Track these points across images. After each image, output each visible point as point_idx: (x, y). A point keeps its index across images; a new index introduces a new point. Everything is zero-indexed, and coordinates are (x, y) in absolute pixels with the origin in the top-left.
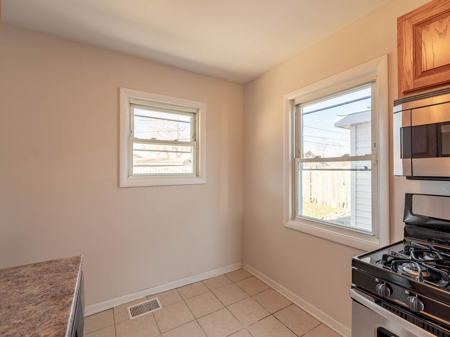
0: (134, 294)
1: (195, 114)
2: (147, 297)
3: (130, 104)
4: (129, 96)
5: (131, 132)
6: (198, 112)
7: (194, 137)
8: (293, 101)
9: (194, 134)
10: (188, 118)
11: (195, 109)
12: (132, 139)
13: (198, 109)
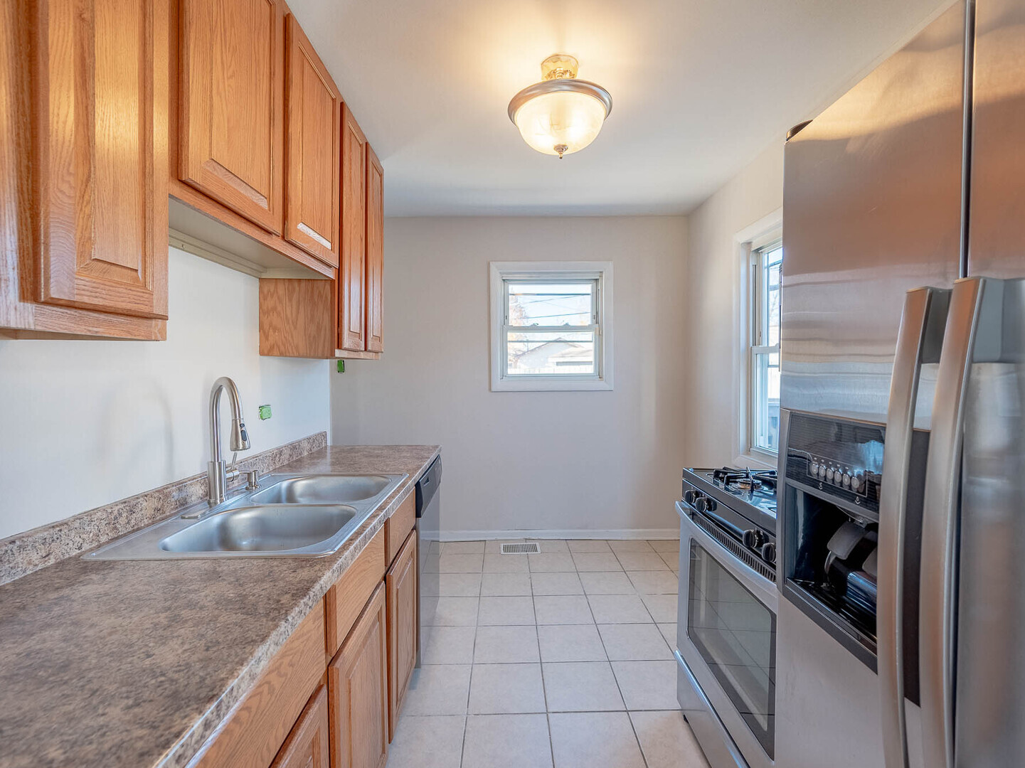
0: (509, 531)
1: (597, 280)
2: (526, 539)
3: (504, 280)
4: (501, 271)
5: (506, 317)
6: (601, 276)
7: (596, 317)
8: (749, 243)
9: (597, 313)
10: (587, 288)
11: (597, 272)
12: (506, 327)
13: (601, 272)
